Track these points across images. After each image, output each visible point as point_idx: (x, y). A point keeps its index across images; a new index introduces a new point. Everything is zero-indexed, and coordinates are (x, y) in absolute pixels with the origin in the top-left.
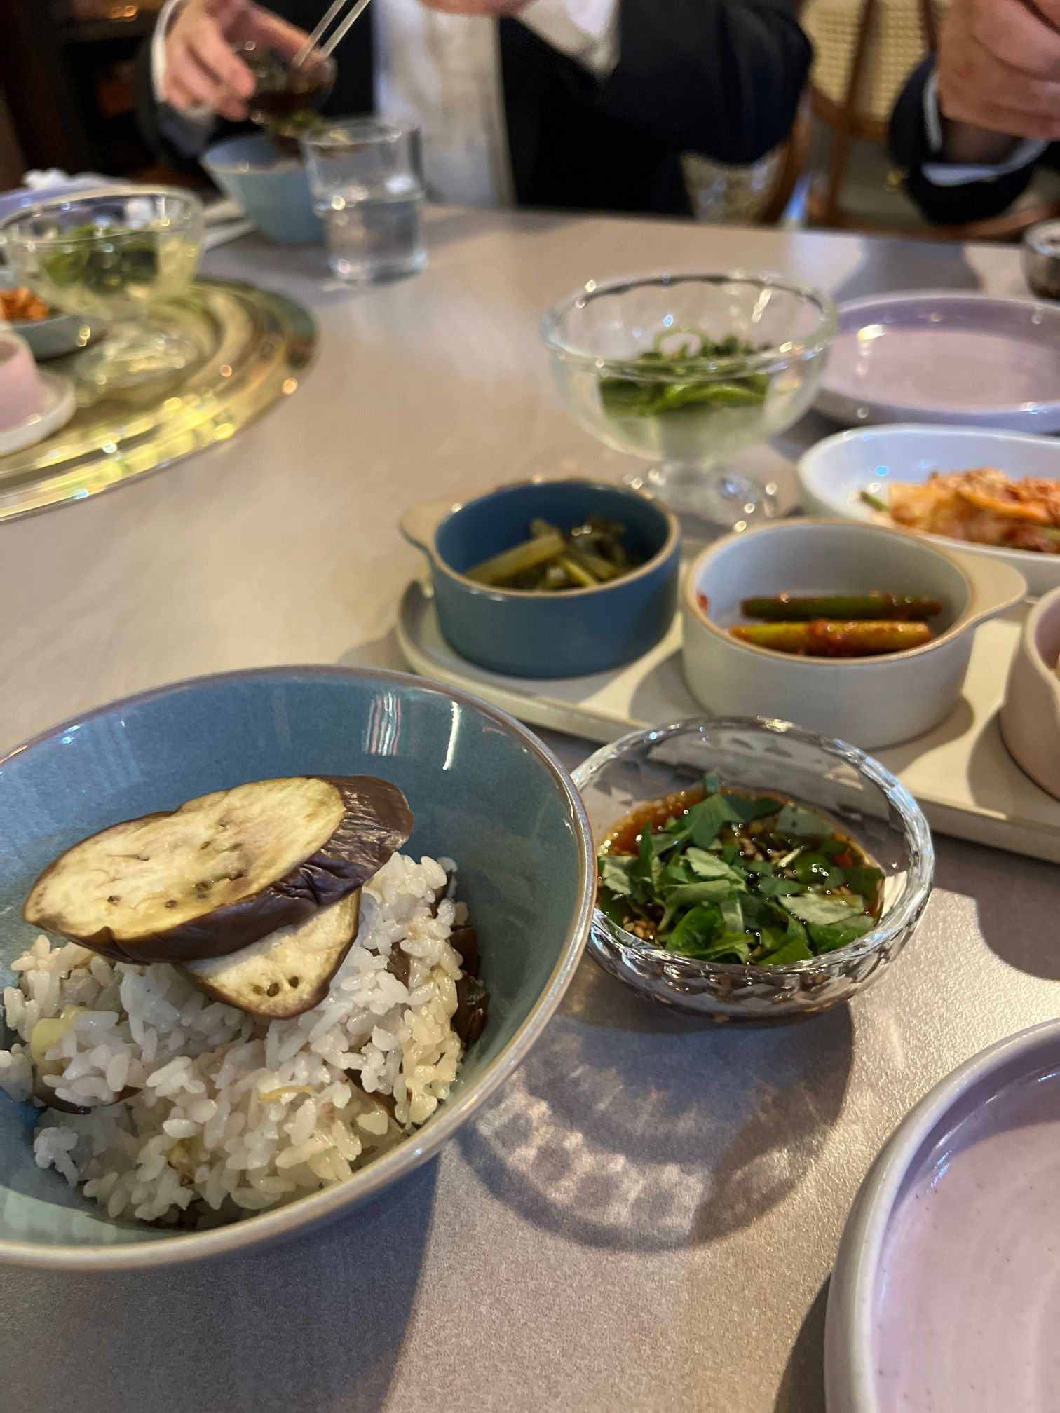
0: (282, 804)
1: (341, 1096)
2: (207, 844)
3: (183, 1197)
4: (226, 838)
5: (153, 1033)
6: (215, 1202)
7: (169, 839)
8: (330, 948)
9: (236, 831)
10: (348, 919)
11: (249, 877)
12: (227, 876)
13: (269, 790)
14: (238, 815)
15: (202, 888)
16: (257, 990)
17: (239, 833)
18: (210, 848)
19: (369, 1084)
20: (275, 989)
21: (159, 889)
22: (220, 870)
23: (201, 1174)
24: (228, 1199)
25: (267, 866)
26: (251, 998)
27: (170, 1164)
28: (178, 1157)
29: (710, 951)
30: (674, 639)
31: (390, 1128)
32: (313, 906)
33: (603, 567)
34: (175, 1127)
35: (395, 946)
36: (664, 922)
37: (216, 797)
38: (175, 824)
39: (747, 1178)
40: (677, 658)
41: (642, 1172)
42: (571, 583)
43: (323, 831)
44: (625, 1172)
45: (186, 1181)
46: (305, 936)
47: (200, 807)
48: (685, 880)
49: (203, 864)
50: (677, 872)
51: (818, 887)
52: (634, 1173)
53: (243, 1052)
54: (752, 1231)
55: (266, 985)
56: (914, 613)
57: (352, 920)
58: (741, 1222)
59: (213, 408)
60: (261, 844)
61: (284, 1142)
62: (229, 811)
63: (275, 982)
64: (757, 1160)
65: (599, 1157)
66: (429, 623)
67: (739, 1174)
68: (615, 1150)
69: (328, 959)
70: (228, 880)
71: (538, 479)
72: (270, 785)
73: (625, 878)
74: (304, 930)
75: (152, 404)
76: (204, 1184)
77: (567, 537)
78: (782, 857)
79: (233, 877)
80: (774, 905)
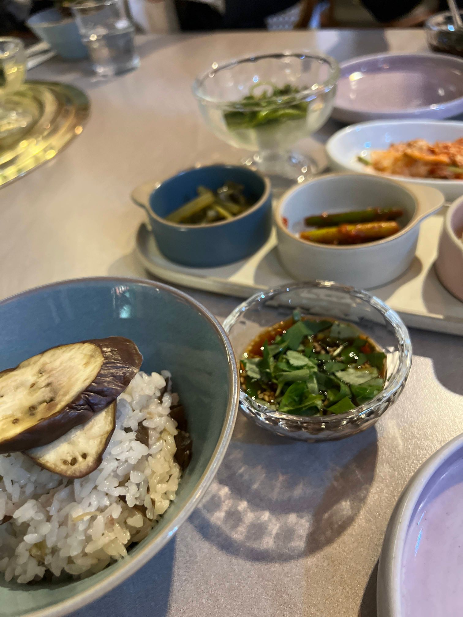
0: (70, 359)
1: (116, 512)
2: (33, 385)
3: (40, 572)
4: (43, 381)
5: (16, 486)
6: (57, 573)
7: (14, 384)
8: (102, 436)
9: (48, 376)
10: (110, 418)
11: (56, 401)
12: (45, 401)
13: (64, 352)
14: (49, 367)
15: (32, 410)
16: (65, 462)
17: (49, 377)
18: (35, 387)
19: (131, 502)
20: (74, 461)
21: (9, 413)
22: (41, 399)
23: (48, 560)
24: (63, 571)
25: (65, 395)
26: (62, 467)
27: (31, 555)
28: (34, 552)
29: (303, 406)
30: (273, 241)
31: (144, 523)
32: (91, 414)
33: (235, 208)
34: (30, 538)
35: (140, 424)
36: (278, 392)
37: (36, 358)
38: (17, 375)
39: (330, 517)
40: (275, 251)
41: (278, 519)
42: (220, 218)
43: (92, 373)
44: (270, 520)
45: (41, 563)
46: (88, 430)
47: (29, 365)
48: (287, 369)
49: (32, 396)
50: (283, 366)
51: (354, 365)
52: (274, 520)
53: (63, 494)
54: (335, 545)
55: (69, 459)
56: (390, 217)
57: (112, 419)
58: (329, 541)
59: (42, 145)
60: (61, 382)
61: (89, 539)
62: (44, 365)
63: (74, 457)
64: (335, 507)
65: (256, 513)
66: (152, 245)
67: (326, 515)
68: (263, 509)
69: (101, 442)
70: (45, 404)
71: (198, 166)
72: (64, 349)
73: (257, 370)
74: (87, 427)
75: (13, 145)
76: (50, 564)
77: (215, 193)
78: (334, 351)
79: (48, 401)
80: (332, 377)
